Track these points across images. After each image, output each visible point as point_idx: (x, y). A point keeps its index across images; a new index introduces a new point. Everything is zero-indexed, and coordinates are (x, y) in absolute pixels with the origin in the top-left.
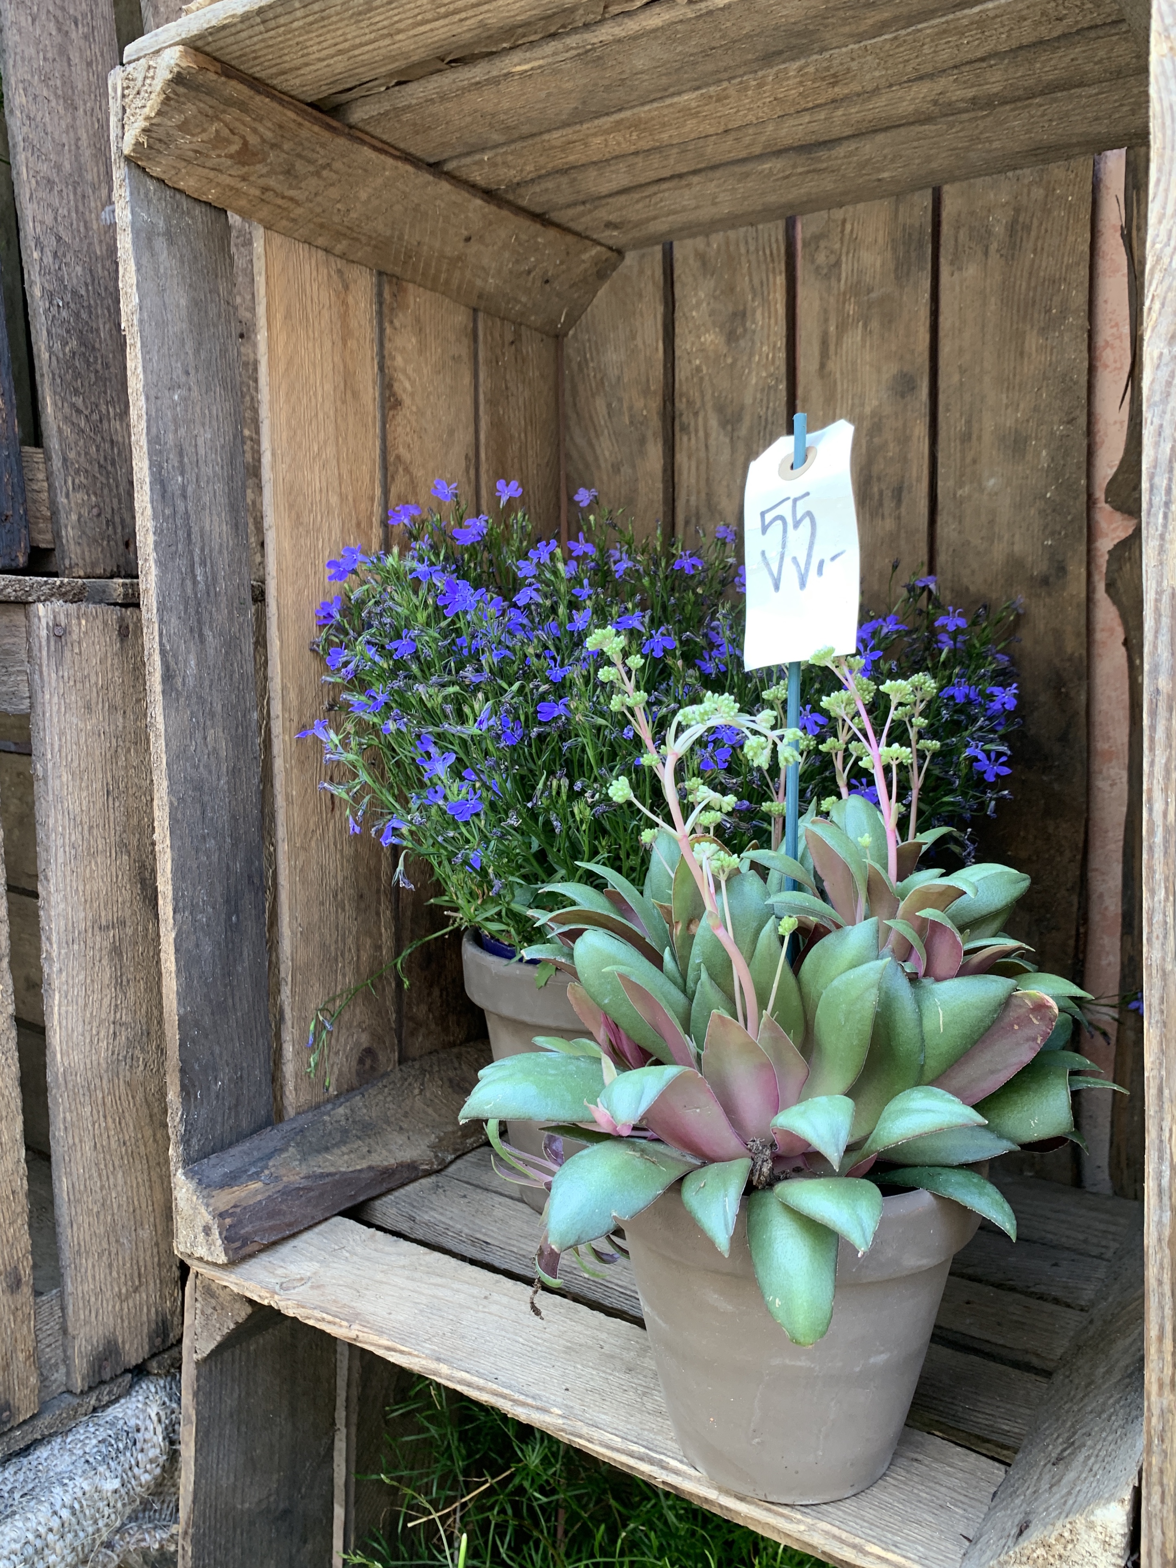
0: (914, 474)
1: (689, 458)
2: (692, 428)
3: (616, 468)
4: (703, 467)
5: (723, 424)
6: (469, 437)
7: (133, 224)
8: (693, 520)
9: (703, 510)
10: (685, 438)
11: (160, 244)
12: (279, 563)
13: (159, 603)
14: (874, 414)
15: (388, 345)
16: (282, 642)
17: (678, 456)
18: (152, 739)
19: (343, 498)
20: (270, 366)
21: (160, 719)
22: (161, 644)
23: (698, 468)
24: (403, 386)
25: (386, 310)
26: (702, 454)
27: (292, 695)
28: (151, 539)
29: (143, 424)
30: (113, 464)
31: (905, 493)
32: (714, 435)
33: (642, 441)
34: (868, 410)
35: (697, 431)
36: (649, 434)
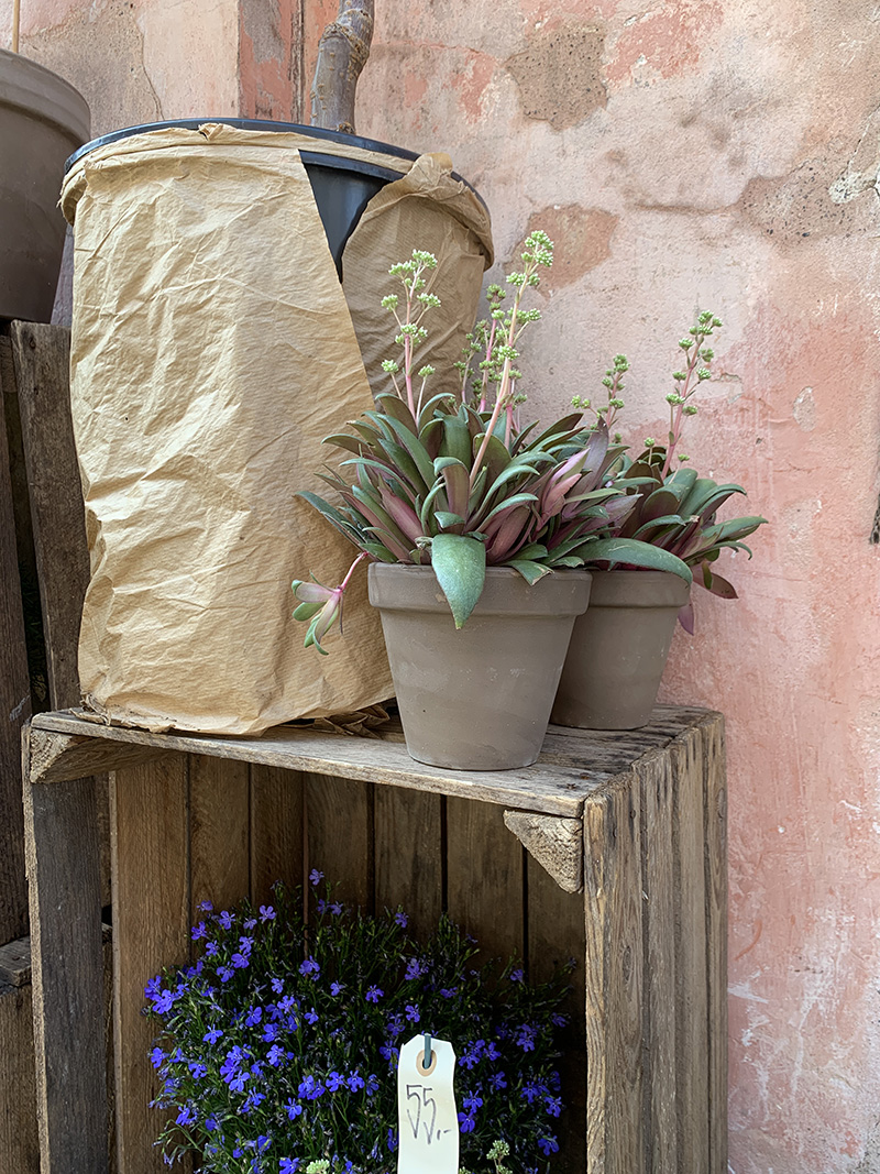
0: (515, 866)
1: (383, 816)
2: (385, 799)
3: (339, 812)
4: (392, 825)
5: (404, 803)
6: (246, 820)
7: (34, 818)
8: (386, 855)
9: (392, 851)
10: (381, 804)
11: (52, 819)
12: (122, 971)
13: (46, 1043)
14: (491, 824)
15: (193, 794)
16: (122, 1021)
17: (376, 814)
18: (40, 1126)
19: (163, 906)
20: (118, 853)
21: (45, 1115)
22: (47, 1068)
23: (388, 824)
24: (203, 813)
25: (192, 773)
26: (391, 817)
27: (129, 1051)
28: (42, 1004)
29: (38, 937)
30: (14, 869)
31: (509, 875)
32: (398, 807)
33: (355, 800)
34: (487, 820)
35: (388, 802)
36: (359, 796)
